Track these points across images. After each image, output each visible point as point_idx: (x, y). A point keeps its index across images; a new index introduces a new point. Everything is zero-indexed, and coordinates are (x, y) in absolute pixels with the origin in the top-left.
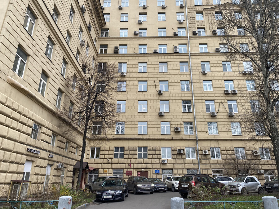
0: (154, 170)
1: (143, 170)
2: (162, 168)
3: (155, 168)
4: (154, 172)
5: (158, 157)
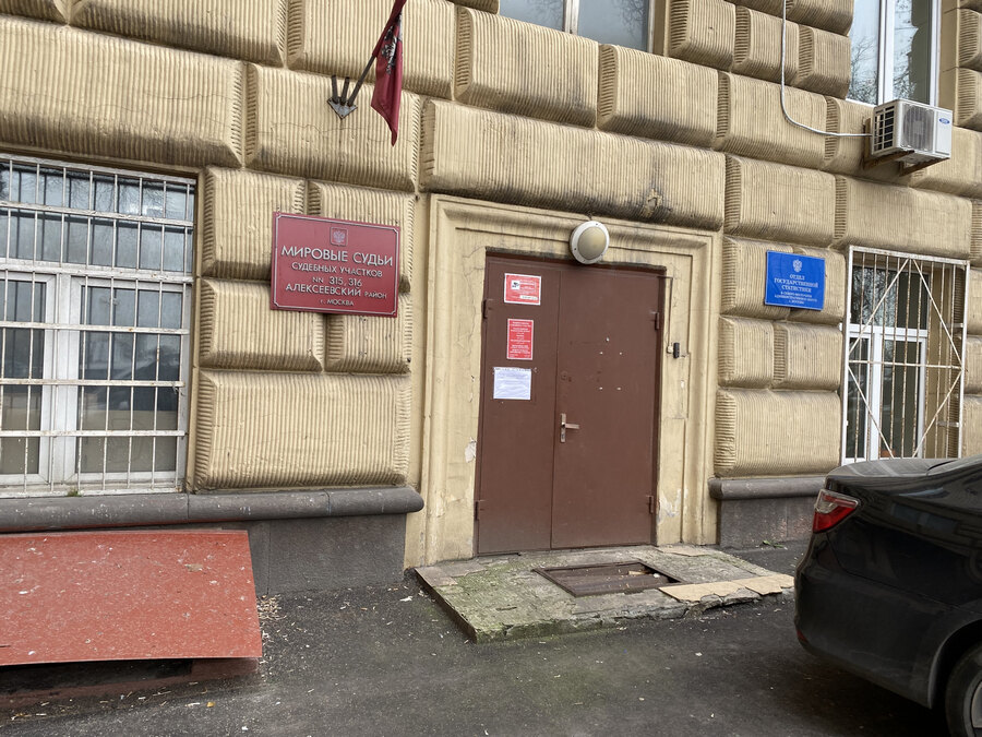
0: (751, 259)
1: (596, 229)
2: (853, 229)
3: (773, 220)
4: (750, 290)
5: (822, 66)
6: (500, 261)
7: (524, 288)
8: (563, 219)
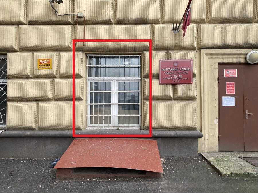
1: (255, 53)
6: (222, 66)
7: (231, 73)
8: (244, 51)
